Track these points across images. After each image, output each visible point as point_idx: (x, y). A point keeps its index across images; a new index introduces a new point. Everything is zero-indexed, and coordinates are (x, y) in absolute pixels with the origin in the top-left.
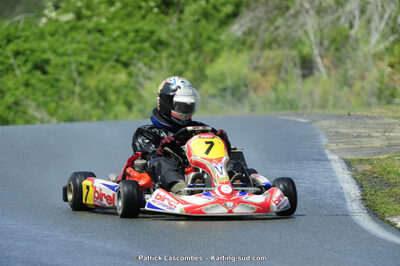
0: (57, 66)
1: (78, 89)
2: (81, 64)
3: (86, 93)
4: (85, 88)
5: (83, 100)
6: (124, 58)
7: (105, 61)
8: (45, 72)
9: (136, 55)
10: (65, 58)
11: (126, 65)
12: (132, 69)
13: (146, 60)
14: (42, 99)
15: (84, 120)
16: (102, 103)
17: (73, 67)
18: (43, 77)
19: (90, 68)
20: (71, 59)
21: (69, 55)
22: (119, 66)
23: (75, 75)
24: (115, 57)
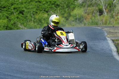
0: (27, 12)
1: (33, 19)
2: (34, 12)
3: (35, 20)
4: (35, 19)
5: (34, 22)
6: (46, 10)
7: (41, 11)
8: (23, 14)
9: (50, 9)
10: (29, 10)
11: (47, 12)
12: (49, 13)
13: (53, 10)
14: (22, 22)
15: (35, 28)
16: (40, 23)
17: (31, 12)
18: (22, 15)
19: (37, 13)
20: (31, 10)
21: (30, 9)
22: (45, 12)
23: (32, 15)
24: (44, 9)
